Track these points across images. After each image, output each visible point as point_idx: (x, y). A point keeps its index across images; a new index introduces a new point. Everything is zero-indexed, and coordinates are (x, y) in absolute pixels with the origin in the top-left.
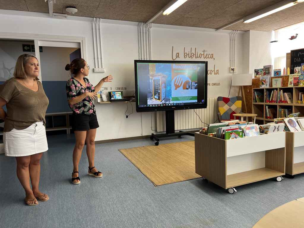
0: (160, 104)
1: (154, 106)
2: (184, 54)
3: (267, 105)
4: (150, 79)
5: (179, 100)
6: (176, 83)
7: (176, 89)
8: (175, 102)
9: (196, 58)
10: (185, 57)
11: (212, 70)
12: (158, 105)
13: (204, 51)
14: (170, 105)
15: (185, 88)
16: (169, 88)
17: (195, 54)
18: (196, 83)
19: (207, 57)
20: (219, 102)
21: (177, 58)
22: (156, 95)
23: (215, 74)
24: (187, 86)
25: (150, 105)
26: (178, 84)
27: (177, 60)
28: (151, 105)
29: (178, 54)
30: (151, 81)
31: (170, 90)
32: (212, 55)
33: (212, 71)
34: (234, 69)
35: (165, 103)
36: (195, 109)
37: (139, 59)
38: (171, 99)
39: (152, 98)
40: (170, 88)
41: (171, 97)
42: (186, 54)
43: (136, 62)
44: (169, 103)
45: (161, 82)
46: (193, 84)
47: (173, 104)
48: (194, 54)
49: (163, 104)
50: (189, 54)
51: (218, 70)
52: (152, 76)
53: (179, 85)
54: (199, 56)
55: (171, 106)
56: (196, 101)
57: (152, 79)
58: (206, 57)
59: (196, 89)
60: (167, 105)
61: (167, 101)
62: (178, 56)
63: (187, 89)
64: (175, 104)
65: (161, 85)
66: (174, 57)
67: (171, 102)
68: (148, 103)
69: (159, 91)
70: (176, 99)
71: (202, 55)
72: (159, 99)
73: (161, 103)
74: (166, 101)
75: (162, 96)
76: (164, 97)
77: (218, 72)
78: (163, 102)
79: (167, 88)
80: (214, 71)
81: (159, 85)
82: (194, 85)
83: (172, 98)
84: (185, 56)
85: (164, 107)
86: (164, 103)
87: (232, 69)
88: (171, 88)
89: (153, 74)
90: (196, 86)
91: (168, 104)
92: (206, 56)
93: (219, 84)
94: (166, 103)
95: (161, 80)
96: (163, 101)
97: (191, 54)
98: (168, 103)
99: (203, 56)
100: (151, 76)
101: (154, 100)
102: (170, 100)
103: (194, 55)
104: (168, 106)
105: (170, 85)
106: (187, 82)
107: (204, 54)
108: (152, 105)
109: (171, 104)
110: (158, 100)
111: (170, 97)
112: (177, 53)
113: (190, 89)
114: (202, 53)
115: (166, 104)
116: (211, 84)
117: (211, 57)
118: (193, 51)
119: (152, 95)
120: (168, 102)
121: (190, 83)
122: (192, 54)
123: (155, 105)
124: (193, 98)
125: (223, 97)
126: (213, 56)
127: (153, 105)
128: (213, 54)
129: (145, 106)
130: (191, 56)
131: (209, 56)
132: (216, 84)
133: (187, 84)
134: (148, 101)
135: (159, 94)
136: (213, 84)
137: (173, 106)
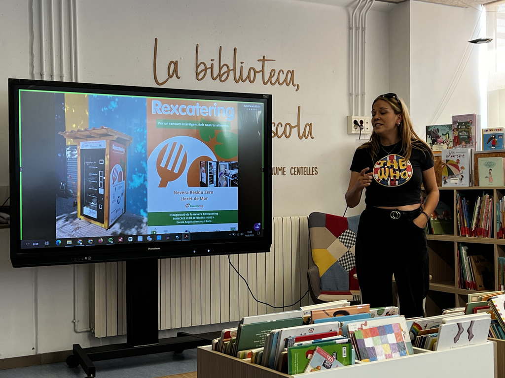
0: (106, 238)
1: (80, 243)
2: (197, 66)
3: (464, 244)
4: (65, 146)
5: (174, 223)
6: (163, 165)
7: (163, 184)
8: (161, 230)
9: (237, 82)
10: (200, 77)
11: (289, 124)
12: (95, 239)
13: (263, 60)
14: (140, 239)
15: (195, 181)
16: (137, 182)
17: (234, 70)
18: (232, 167)
19: (274, 80)
20: (315, 230)
21: (170, 77)
22: (88, 205)
23: (300, 138)
24: (204, 175)
25: (64, 240)
26: (169, 168)
27: (172, 84)
28: (69, 242)
29: (176, 64)
30: (72, 155)
31: (143, 188)
32: (290, 75)
33: (291, 127)
34: (362, 122)
35: (121, 235)
37: (32, 74)
38: (145, 220)
39: (75, 217)
40: (142, 180)
41: (145, 211)
42: (202, 67)
43: (15, 85)
44: (139, 235)
45: (107, 157)
46: (222, 169)
47: (154, 236)
48: (231, 67)
49: (115, 236)
50: (212, 68)
51: (310, 125)
52: (75, 138)
53: (176, 171)
54: (249, 77)
55: (145, 244)
56: (235, 226)
57: (73, 148)
58: (270, 80)
59: (233, 185)
60: (130, 239)
61: (130, 227)
62: (176, 70)
63: (203, 185)
64: (159, 238)
65: (107, 168)
66: (162, 76)
67: (148, 230)
68: (59, 235)
69: (101, 191)
70: (165, 218)
71: (255, 72)
72: (100, 219)
73: (109, 233)
74: (127, 225)
75: (114, 207)
76: (120, 213)
77: (310, 132)
78: (117, 228)
79: (132, 180)
80: (298, 126)
81: (103, 168)
82: (228, 171)
83: (150, 215)
84: (198, 75)
85: (117, 246)
86: (119, 231)
87: (355, 122)
88: (145, 180)
89: (79, 131)
90: (235, 175)
91: (135, 237)
92: (271, 77)
93: (313, 171)
94: (128, 232)
95: (107, 152)
96: (117, 226)
97: (220, 68)
98: (134, 232)
99: (259, 76)
100: (70, 137)
101: (81, 221)
102: (142, 222)
103: (232, 73)
104: (135, 244)
105: (143, 171)
106: (203, 162)
107: (263, 71)
108: (75, 240)
109: (145, 237)
110: (98, 224)
111: (142, 211)
112: (172, 62)
113: (211, 187)
114: (258, 67)
115: (126, 237)
116: (287, 170)
117: (285, 80)
118: (227, 59)
119: (75, 205)
120: (133, 230)
121: (214, 165)
122: (225, 69)
123: (85, 240)
124: (222, 217)
125: (327, 215)
126: (292, 79)
127: (78, 239)
128: (292, 73)
129: (47, 243)
130: (220, 76)
131: (282, 78)
132: (304, 171)
133: (203, 168)
134: (59, 224)
135: (101, 199)
136: (295, 171)
137: (153, 244)
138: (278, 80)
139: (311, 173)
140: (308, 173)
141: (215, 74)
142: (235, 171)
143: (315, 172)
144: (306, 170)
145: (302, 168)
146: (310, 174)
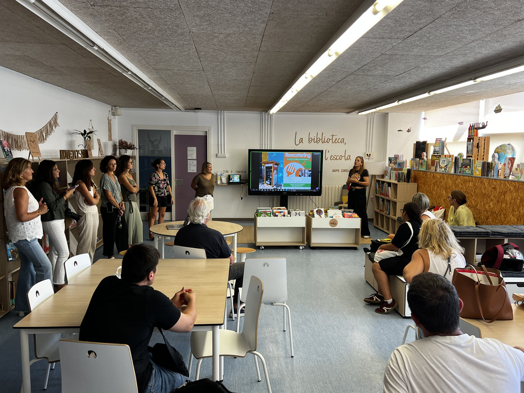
0: (272, 190)
2: (309, 139)
4: (262, 166)
6: (288, 171)
7: (288, 176)
8: (287, 188)
9: (323, 143)
12: (269, 190)
13: (333, 136)
15: (297, 175)
17: (322, 139)
18: (309, 171)
19: (336, 142)
20: (344, 190)
21: (300, 143)
22: (267, 181)
23: (346, 160)
24: (300, 173)
25: (261, 189)
26: (290, 172)
30: (263, 168)
31: (282, 176)
33: (342, 157)
34: (370, 154)
36: (311, 197)
39: (264, 183)
42: (311, 139)
43: (250, 150)
46: (306, 171)
47: (285, 190)
49: (274, 189)
50: (314, 139)
51: (350, 156)
52: (264, 163)
53: (292, 172)
54: (327, 141)
55: (282, 192)
56: (310, 188)
57: (264, 166)
62: (302, 141)
63: (300, 176)
65: (272, 171)
66: (297, 143)
67: (283, 188)
69: (271, 177)
70: (289, 185)
72: (270, 184)
74: (278, 186)
75: (274, 182)
76: (276, 183)
77: (350, 158)
78: (275, 187)
79: (279, 175)
80: (345, 156)
82: (308, 173)
83: (284, 184)
84: (309, 141)
85: (275, 192)
87: (367, 155)
88: (283, 174)
90: (310, 174)
95: (273, 167)
97: (317, 139)
98: (279, 188)
99: (331, 141)
101: (265, 185)
102: (282, 186)
104: (280, 191)
105: (282, 172)
106: (300, 170)
108: (264, 189)
109: (282, 190)
111: (282, 183)
112: (301, 138)
113: (302, 177)
114: (331, 138)
115: (277, 189)
116: (340, 171)
117: (341, 142)
118: (320, 136)
119: (264, 180)
121: (304, 171)
122: (319, 139)
123: (266, 190)
124: (306, 185)
126: (343, 141)
129: (257, 190)
130: (317, 141)
131: (339, 141)
134: (260, 185)
135: (271, 179)
136: (343, 171)
137: (284, 192)
141: (315, 141)
142: (311, 172)
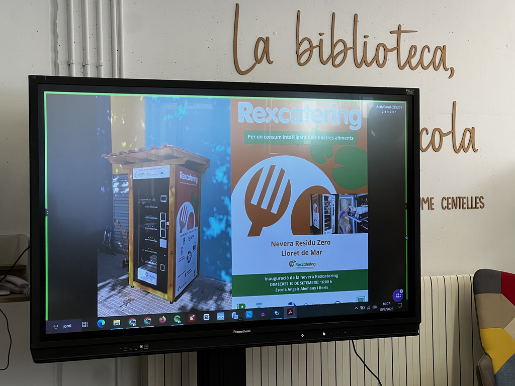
0: (170, 316)
2: (298, 45)
4: (111, 176)
5: (271, 291)
6: (254, 201)
7: (255, 231)
8: (252, 302)
9: (358, 66)
10: (303, 60)
11: (439, 130)
12: (156, 317)
13: (399, 32)
14: (221, 317)
15: (301, 225)
16: (215, 227)
17: (354, 48)
18: (360, 202)
19: (414, 62)
21: (258, 61)
22: (143, 265)
23: (457, 151)
24: (316, 216)
25: (109, 320)
26: (264, 206)
27: (261, 75)
28: (117, 322)
29: (266, 41)
30: (121, 188)
31: (225, 237)
32: (439, 53)
33: (442, 135)
35: (194, 311)
36: (359, 343)
37: (56, 65)
38: (229, 287)
39: (125, 283)
40: (223, 226)
41: (229, 273)
42: (305, 46)
43: (38, 85)
44: (219, 310)
45: (171, 192)
47: (241, 311)
48: (350, 44)
49: (184, 314)
50: (320, 46)
51: (472, 131)
52: (126, 163)
53: (274, 210)
54: (376, 58)
55: (229, 325)
56: (362, 295)
57: (123, 178)
58: (408, 62)
59: (360, 230)
60: (207, 317)
61: (206, 299)
62: (266, 51)
63: (316, 231)
64: (249, 315)
65: (171, 208)
66: (246, 59)
67: (233, 303)
68: (103, 311)
69: (163, 244)
71: (387, 51)
72: (162, 286)
73: (174, 308)
74: (201, 295)
75: (182, 270)
76: (191, 276)
77: (472, 141)
78: (186, 300)
79: (209, 227)
80: (453, 132)
81: (165, 207)
82: (354, 209)
83: (237, 280)
84: (299, 56)
85: (187, 328)
86: (190, 305)
88: (228, 225)
89: (131, 152)
90: (363, 215)
91: (213, 314)
92: (410, 56)
93: (477, 203)
94: (203, 306)
95: (172, 183)
96: (186, 297)
97: (333, 46)
98: (211, 305)
99: (392, 56)
100: (118, 161)
101: (134, 289)
102: (223, 291)
103: (350, 53)
104: (215, 326)
105: (225, 211)
106: (314, 196)
107: (398, 48)
108: (124, 319)
109: (228, 313)
110: (159, 294)
111: (223, 273)
112: (260, 39)
113: (328, 235)
114: (391, 43)
115: (199, 313)
116: (437, 203)
117: (433, 62)
118: (344, 32)
119: (126, 265)
120: (211, 302)
121: (332, 199)
122: (339, 47)
123: (139, 318)
124: (343, 280)
125: (503, 273)
126: (443, 60)
127: (129, 317)
128: (443, 49)
130: (332, 57)
131: (427, 60)
132: (463, 203)
133: (315, 205)
134: (102, 294)
135: (163, 256)
136: (448, 204)
137: (241, 324)
138: (420, 62)
139: (474, 206)
140: (470, 206)
141: (326, 53)
142: (364, 209)
143: (480, 204)
144: (465, 201)
145: (460, 198)
146: (472, 208)
